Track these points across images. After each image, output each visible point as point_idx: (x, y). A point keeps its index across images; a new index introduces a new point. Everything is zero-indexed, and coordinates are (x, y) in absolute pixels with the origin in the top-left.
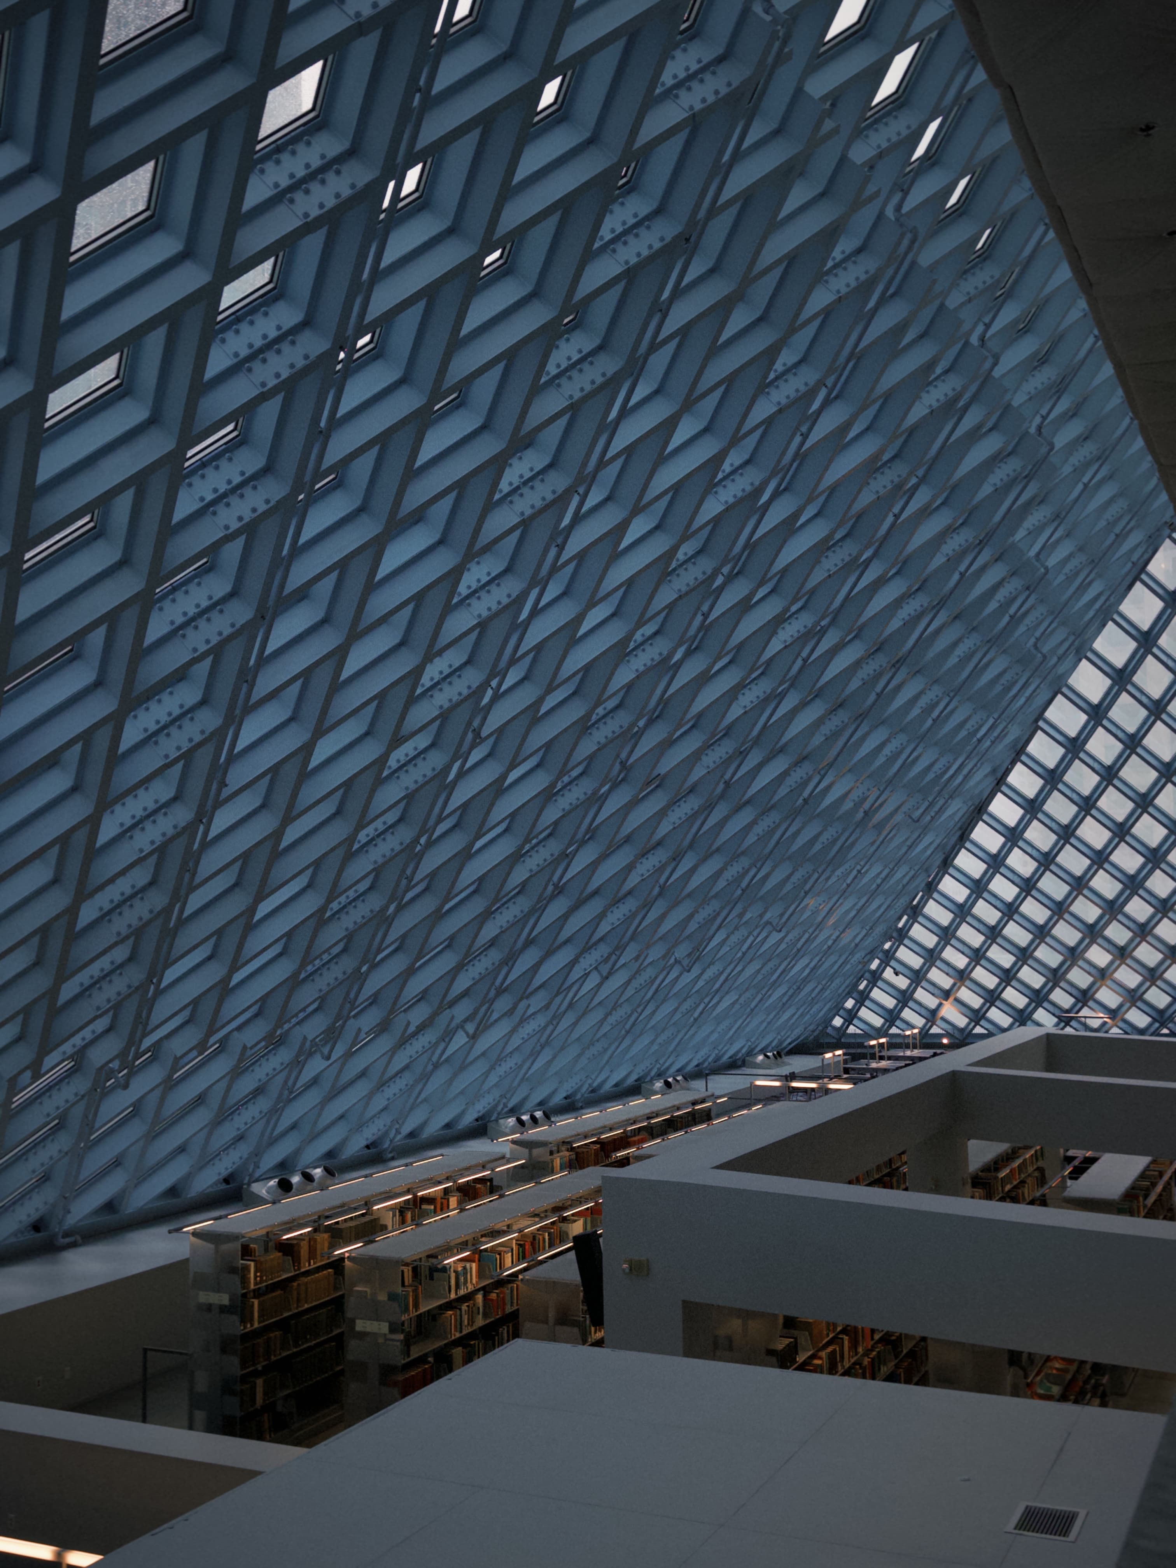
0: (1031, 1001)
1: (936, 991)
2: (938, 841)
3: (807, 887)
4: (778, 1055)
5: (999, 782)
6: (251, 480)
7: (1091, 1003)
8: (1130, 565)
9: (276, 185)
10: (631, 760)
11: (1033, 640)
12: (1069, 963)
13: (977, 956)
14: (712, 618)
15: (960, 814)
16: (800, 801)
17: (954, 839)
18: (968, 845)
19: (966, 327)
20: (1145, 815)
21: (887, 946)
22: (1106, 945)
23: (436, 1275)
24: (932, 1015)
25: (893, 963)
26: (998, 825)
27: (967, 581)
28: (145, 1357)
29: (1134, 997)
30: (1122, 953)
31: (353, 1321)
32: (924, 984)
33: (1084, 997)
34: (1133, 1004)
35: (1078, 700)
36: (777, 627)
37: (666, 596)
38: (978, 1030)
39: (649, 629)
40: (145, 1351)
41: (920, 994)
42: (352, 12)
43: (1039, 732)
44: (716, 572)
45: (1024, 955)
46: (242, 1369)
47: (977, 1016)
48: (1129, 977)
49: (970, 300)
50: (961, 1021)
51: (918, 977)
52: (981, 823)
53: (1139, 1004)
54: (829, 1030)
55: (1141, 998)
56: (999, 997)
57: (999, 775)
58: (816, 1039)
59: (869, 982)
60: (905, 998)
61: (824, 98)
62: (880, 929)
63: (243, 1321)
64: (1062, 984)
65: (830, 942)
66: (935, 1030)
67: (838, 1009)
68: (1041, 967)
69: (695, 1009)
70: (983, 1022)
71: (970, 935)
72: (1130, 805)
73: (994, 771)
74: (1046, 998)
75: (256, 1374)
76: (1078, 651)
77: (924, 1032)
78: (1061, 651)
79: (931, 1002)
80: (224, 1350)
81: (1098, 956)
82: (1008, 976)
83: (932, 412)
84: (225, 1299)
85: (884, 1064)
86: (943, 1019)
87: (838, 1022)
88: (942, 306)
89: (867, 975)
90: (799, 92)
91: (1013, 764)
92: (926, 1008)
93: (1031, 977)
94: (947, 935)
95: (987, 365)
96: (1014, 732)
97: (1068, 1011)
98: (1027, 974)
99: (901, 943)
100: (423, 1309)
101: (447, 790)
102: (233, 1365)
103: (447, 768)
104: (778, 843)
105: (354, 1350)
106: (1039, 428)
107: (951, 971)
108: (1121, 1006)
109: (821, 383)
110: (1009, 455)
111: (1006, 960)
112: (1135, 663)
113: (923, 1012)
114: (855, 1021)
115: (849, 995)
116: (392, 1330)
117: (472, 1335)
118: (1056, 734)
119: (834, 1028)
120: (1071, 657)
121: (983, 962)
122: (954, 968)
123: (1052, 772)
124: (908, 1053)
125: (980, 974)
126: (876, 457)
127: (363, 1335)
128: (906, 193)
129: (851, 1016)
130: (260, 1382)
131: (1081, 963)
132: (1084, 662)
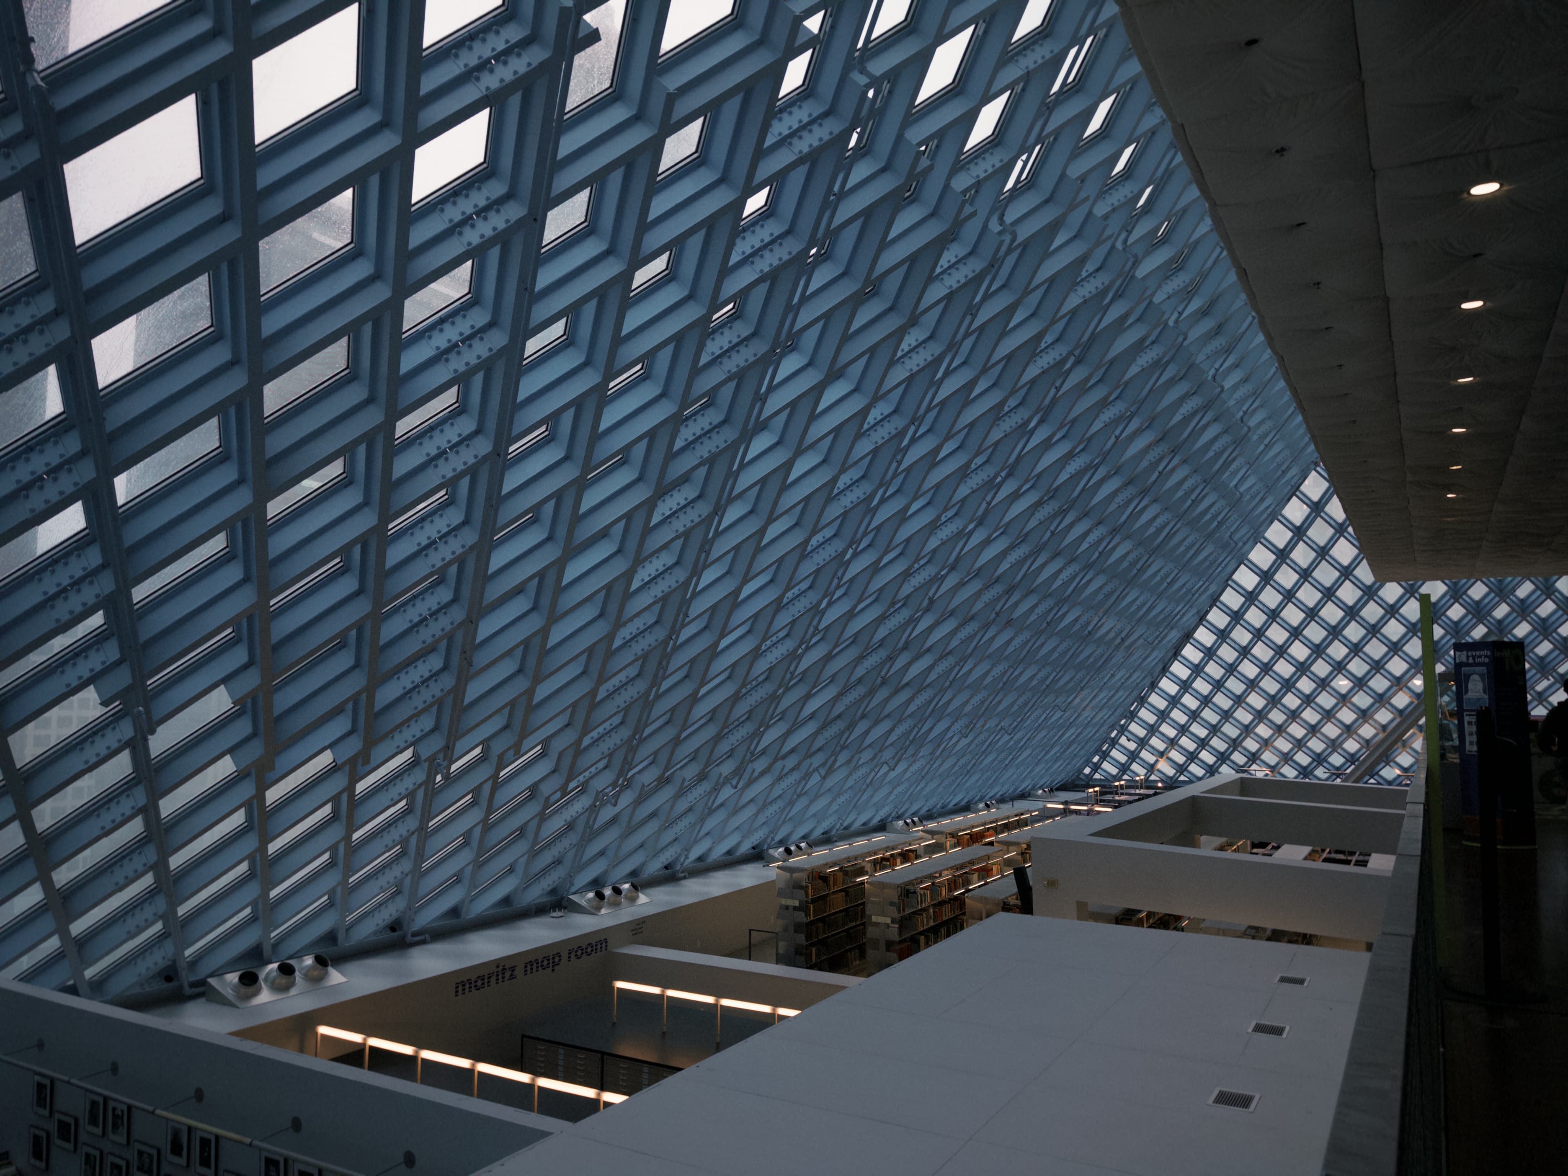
0: (1218, 759)
1: (1155, 752)
2: (1160, 656)
3: (1082, 685)
4: (1051, 791)
5: (1201, 619)
6: (716, 428)
7: (1258, 762)
8: (1290, 487)
9: (743, 253)
10: (936, 597)
11: (1229, 533)
12: (1244, 735)
13: (1183, 730)
14: (992, 504)
15: (1176, 638)
16: (1086, 632)
17: (1171, 654)
18: (1179, 658)
19: (1166, 316)
20: (1297, 641)
21: (1123, 722)
22: (1269, 724)
23: (910, 895)
24: (1151, 768)
25: (1126, 733)
26: (1199, 646)
27: (1163, 476)
28: (750, 933)
29: (1287, 758)
30: (1280, 730)
31: (870, 917)
32: (1147, 747)
33: (1254, 757)
34: (1286, 763)
35: (1254, 568)
36: (1035, 510)
37: (963, 491)
38: (1182, 778)
39: (950, 514)
40: (750, 930)
41: (1145, 755)
42: (796, 152)
43: (1229, 588)
44: (997, 475)
45: (1214, 730)
46: (807, 941)
47: (1181, 769)
48: (1283, 745)
49: (1169, 298)
50: (1170, 772)
51: (1143, 743)
52: (1188, 645)
53: (1290, 762)
54: (1081, 776)
55: (1291, 759)
56: (1196, 757)
57: (1202, 614)
58: (1073, 781)
59: (1110, 745)
60: (1133, 756)
61: (1077, 179)
62: (1119, 711)
63: (806, 916)
64: (1239, 749)
65: (1089, 719)
66: (1153, 778)
67: (1088, 762)
68: (1226, 738)
69: (1007, 758)
70: (1185, 773)
71: (1179, 716)
72: (1287, 635)
73: (1198, 612)
74: (1228, 758)
75: (812, 945)
76: (1255, 538)
77: (1147, 780)
78: (1245, 539)
79: (1151, 759)
80: (796, 931)
81: (1263, 731)
82: (1203, 743)
83: (1143, 370)
84: (797, 903)
85: (1123, 798)
86: (1159, 771)
87: (1087, 771)
88: (1151, 302)
89: (1108, 741)
90: (1063, 175)
91: (1211, 607)
92: (1147, 763)
93: (1218, 743)
94: (1163, 716)
95: (1181, 339)
96: (1213, 588)
97: (1242, 766)
98: (1216, 742)
99: (1132, 720)
100: (907, 912)
101: (820, 615)
102: (801, 939)
103: (819, 603)
104: (1028, 652)
105: (871, 932)
106: (1214, 377)
107: (1165, 739)
108: (1278, 764)
109: (1071, 353)
110: (1193, 394)
111: (1202, 733)
112: (1291, 546)
113: (1145, 765)
114: (1099, 771)
115: (1096, 753)
116: (892, 922)
117: (928, 930)
118: (1239, 589)
119: (1085, 775)
120: (1250, 543)
121: (1187, 734)
122: (1167, 738)
123: (1236, 613)
124: (1138, 791)
125: (1185, 741)
126: (1105, 398)
127: (877, 924)
128: (1130, 233)
129: (1096, 767)
130: (814, 950)
131: (1252, 735)
132: (1259, 544)
